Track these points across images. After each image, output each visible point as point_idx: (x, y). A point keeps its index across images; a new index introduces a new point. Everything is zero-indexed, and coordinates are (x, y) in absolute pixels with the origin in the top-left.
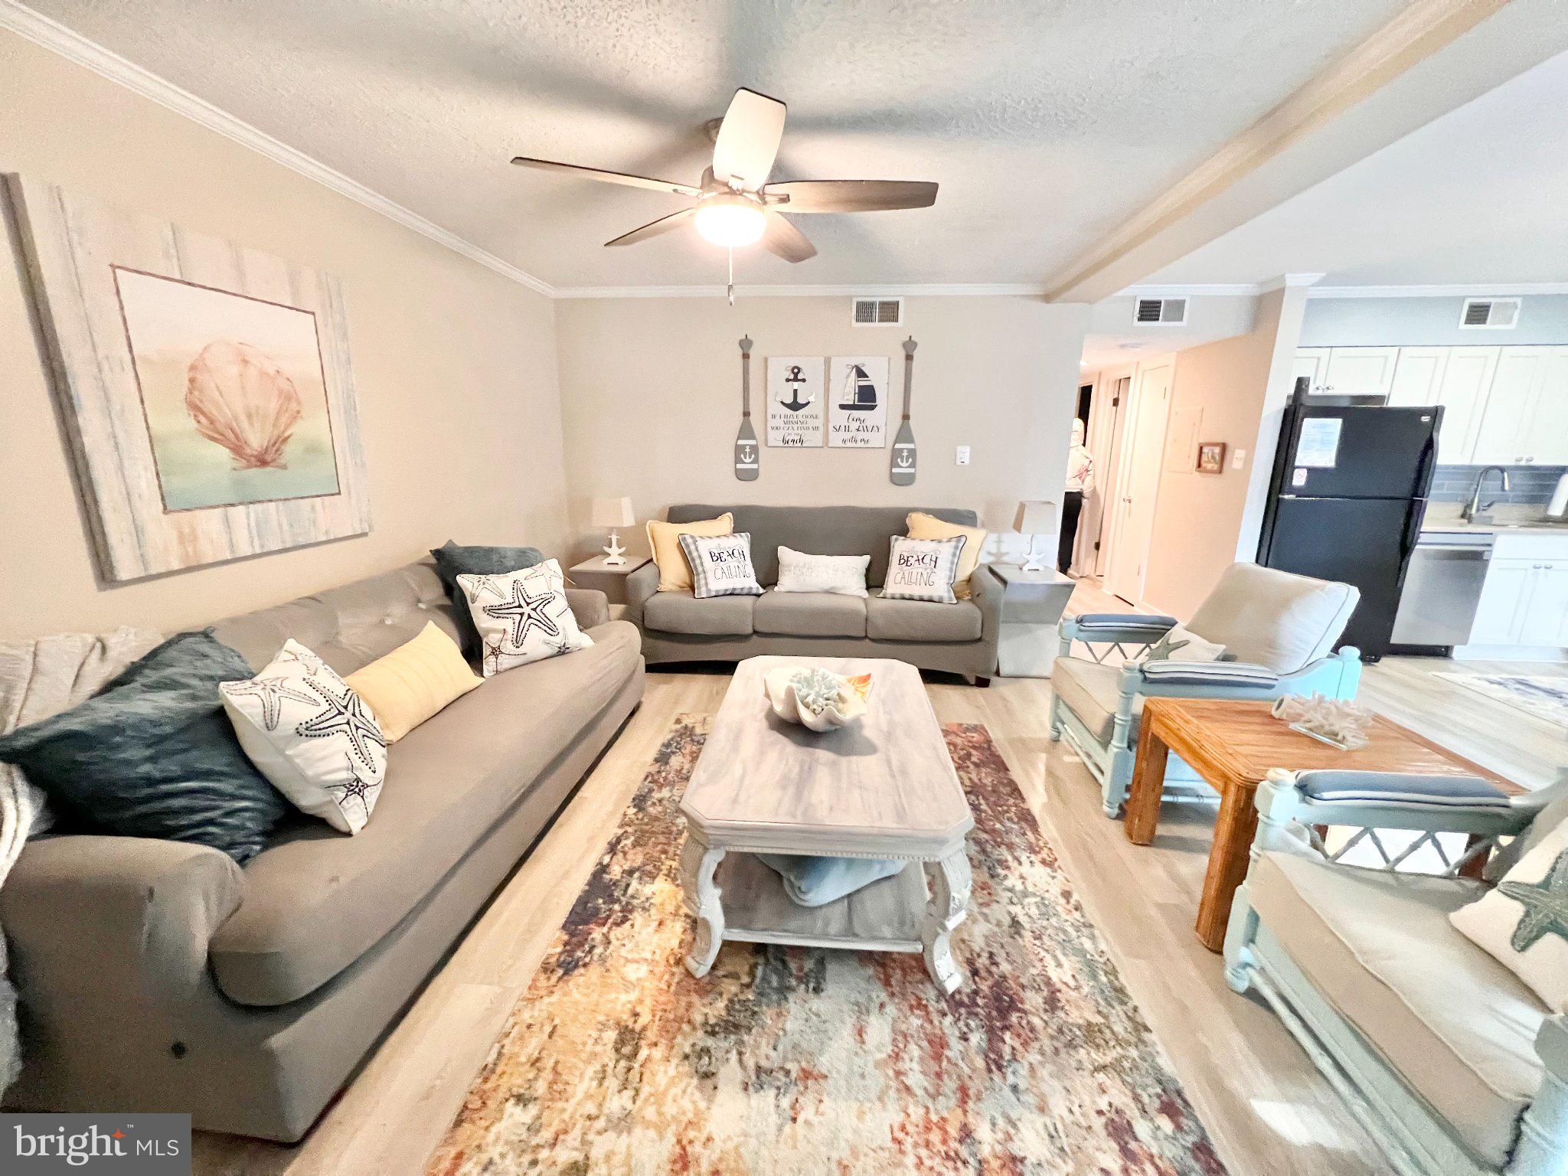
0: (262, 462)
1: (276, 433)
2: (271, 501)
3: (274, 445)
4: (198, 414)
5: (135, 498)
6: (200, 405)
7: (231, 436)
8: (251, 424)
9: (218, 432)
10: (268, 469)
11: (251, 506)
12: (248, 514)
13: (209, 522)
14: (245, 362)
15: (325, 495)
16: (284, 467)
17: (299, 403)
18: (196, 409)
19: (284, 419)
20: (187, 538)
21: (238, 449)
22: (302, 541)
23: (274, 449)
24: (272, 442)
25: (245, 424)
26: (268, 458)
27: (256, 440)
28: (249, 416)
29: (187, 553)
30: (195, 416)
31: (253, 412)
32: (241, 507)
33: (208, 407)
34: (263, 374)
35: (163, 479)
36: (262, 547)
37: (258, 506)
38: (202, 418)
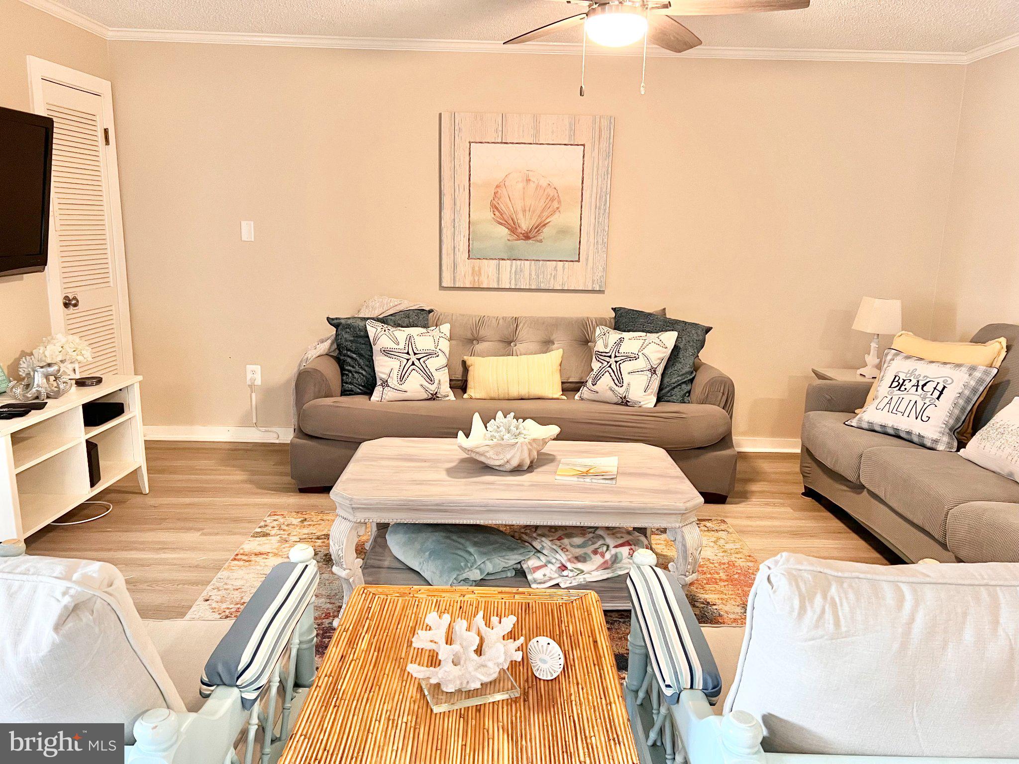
0: (527, 237)
1: (539, 221)
2: (527, 260)
3: (536, 228)
4: (495, 210)
5: (456, 249)
6: (497, 205)
7: (511, 222)
8: (524, 215)
9: (504, 219)
10: (530, 241)
11: (514, 261)
12: (511, 266)
13: (489, 267)
14: (528, 180)
15: (567, 261)
16: (541, 241)
17: (559, 202)
18: (495, 208)
19: (545, 214)
20: (476, 273)
21: (513, 229)
22: (543, 286)
23: (536, 230)
24: (535, 226)
25: (520, 215)
26: (531, 235)
27: (525, 224)
28: (524, 211)
29: (475, 280)
30: (493, 211)
31: (527, 209)
32: (508, 261)
33: (502, 207)
34: (538, 187)
35: (471, 242)
36: (516, 285)
37: (519, 262)
38: (497, 213)
